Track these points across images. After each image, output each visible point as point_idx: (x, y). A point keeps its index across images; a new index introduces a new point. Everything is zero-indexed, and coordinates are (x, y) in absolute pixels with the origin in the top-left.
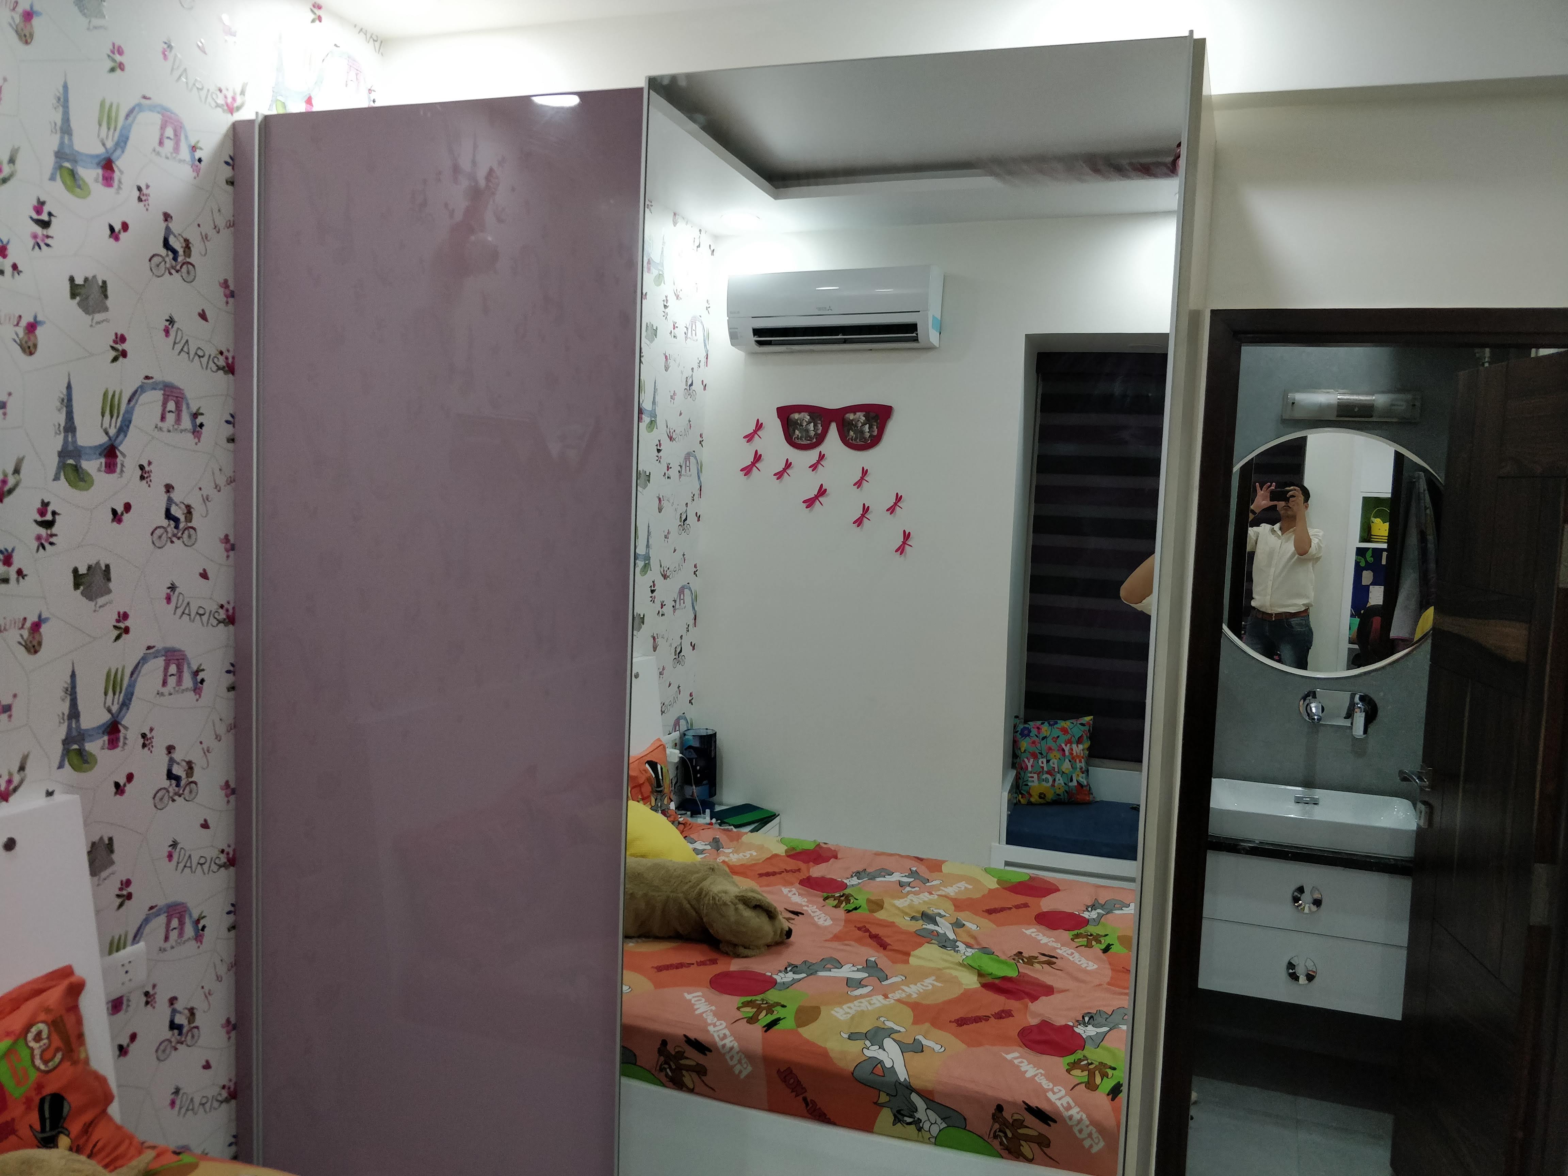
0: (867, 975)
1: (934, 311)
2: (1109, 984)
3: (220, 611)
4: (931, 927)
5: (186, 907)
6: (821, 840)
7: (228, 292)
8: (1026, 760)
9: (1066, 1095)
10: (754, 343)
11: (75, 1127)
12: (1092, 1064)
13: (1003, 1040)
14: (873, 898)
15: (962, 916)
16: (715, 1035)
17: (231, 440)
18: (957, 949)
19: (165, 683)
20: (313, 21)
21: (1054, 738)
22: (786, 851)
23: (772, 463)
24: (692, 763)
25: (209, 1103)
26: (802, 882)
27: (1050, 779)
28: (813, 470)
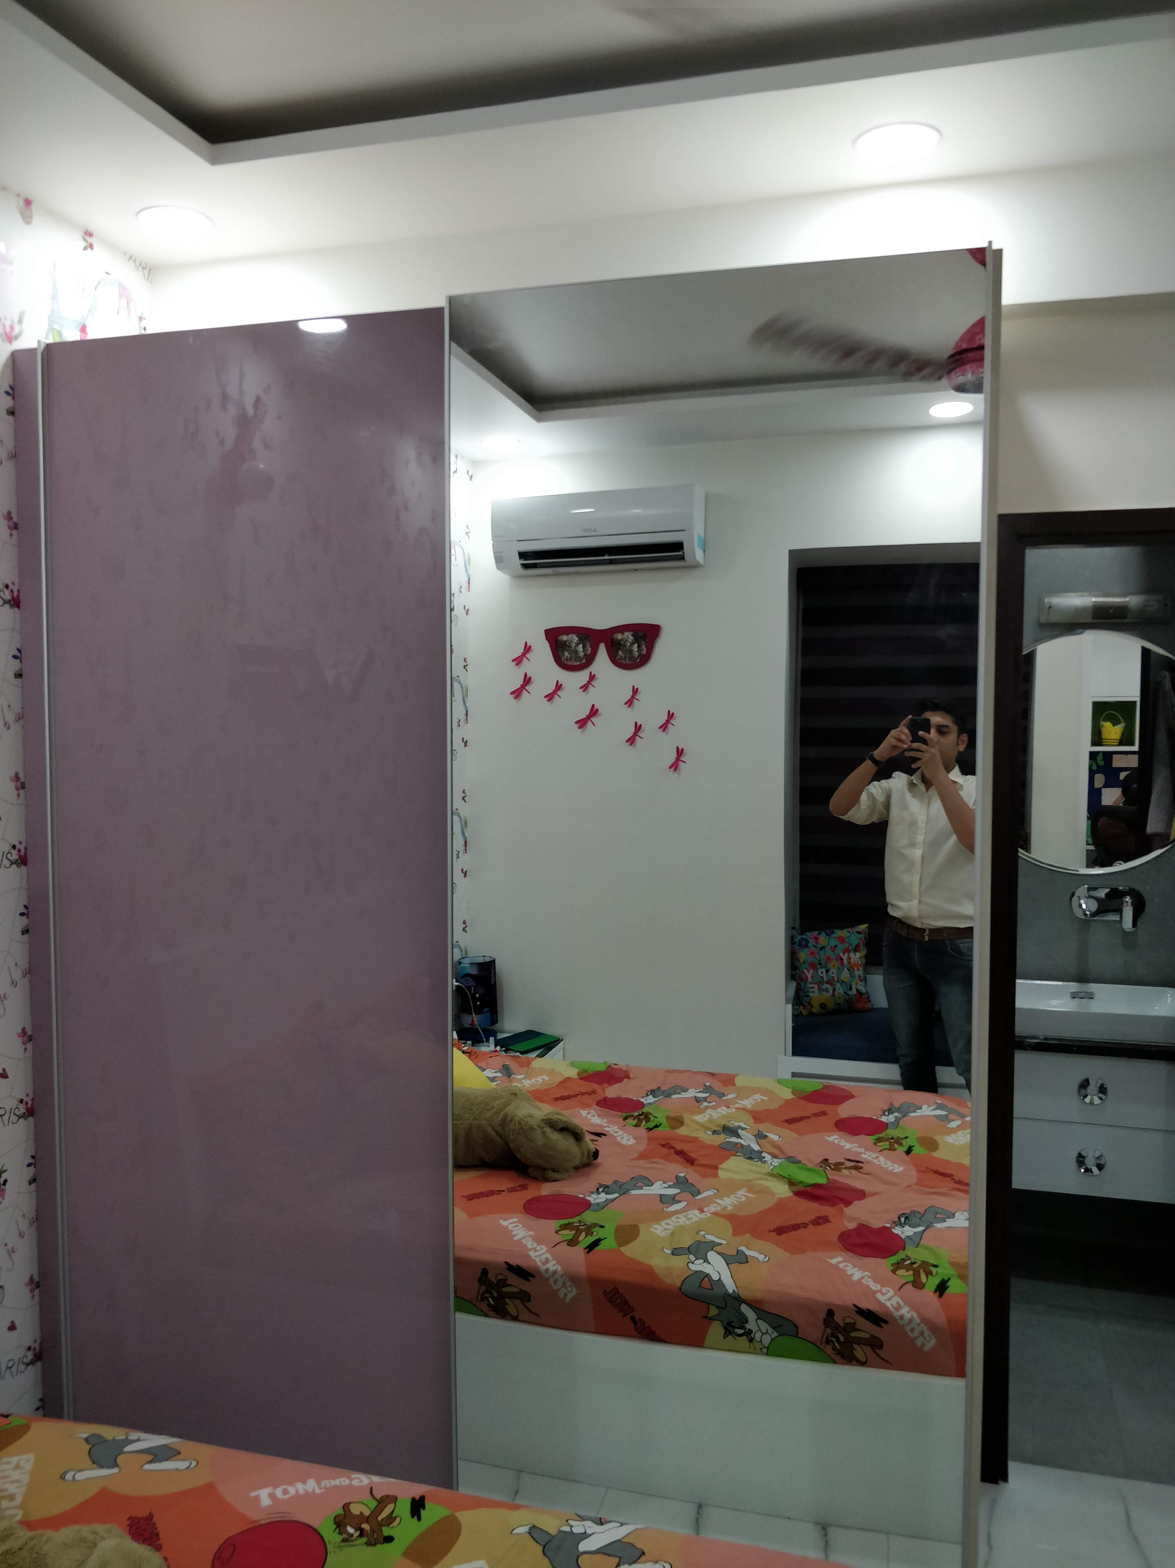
0: (679, 1191)
1: (698, 530)
2: (917, 1184)
3: (13, 851)
4: (734, 1139)
6: (611, 1061)
7: (11, 524)
8: (805, 971)
9: (895, 1294)
10: (520, 566)
12: (915, 1263)
13: (825, 1246)
14: (673, 1115)
15: (763, 1127)
16: (537, 1260)
17: (19, 675)
18: (763, 1160)
20: (85, 249)
21: (831, 947)
22: (579, 1074)
23: (542, 686)
24: (470, 991)
25: (16, 1366)
26: (599, 1104)
27: (831, 989)
28: (584, 691)
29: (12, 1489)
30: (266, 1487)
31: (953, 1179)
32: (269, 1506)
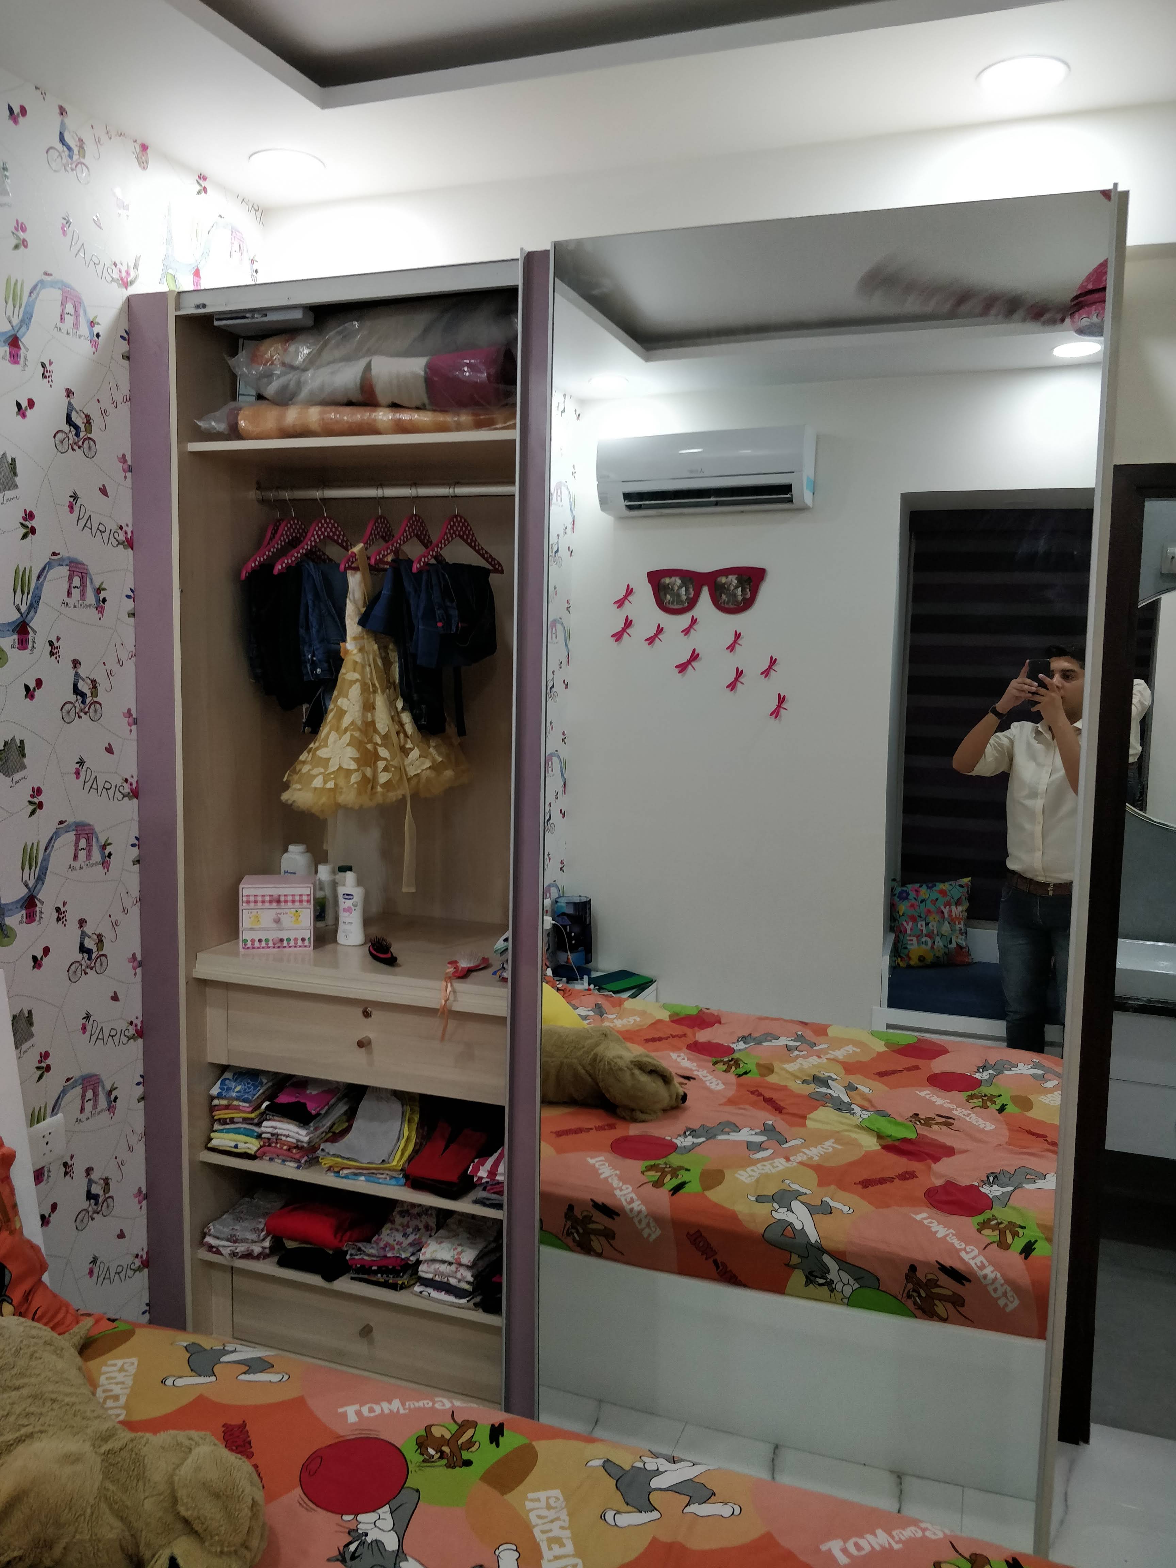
0: (766, 1138)
1: (808, 472)
2: (1008, 1144)
3: (125, 785)
4: (824, 1090)
5: (99, 1078)
6: (702, 1006)
7: (126, 467)
8: (905, 923)
9: (979, 1254)
10: (624, 507)
11: (17, 1295)
12: (1001, 1223)
13: (911, 1201)
14: (762, 1062)
15: (855, 1080)
16: (623, 1199)
17: (132, 615)
18: (852, 1112)
19: (76, 857)
20: (199, 193)
21: (932, 900)
22: (670, 1016)
23: (643, 629)
24: (566, 929)
25: (124, 1272)
26: (689, 1047)
27: (930, 942)
28: (685, 635)
29: (117, 1390)
30: (353, 1404)
31: (1047, 1141)
32: (355, 1424)
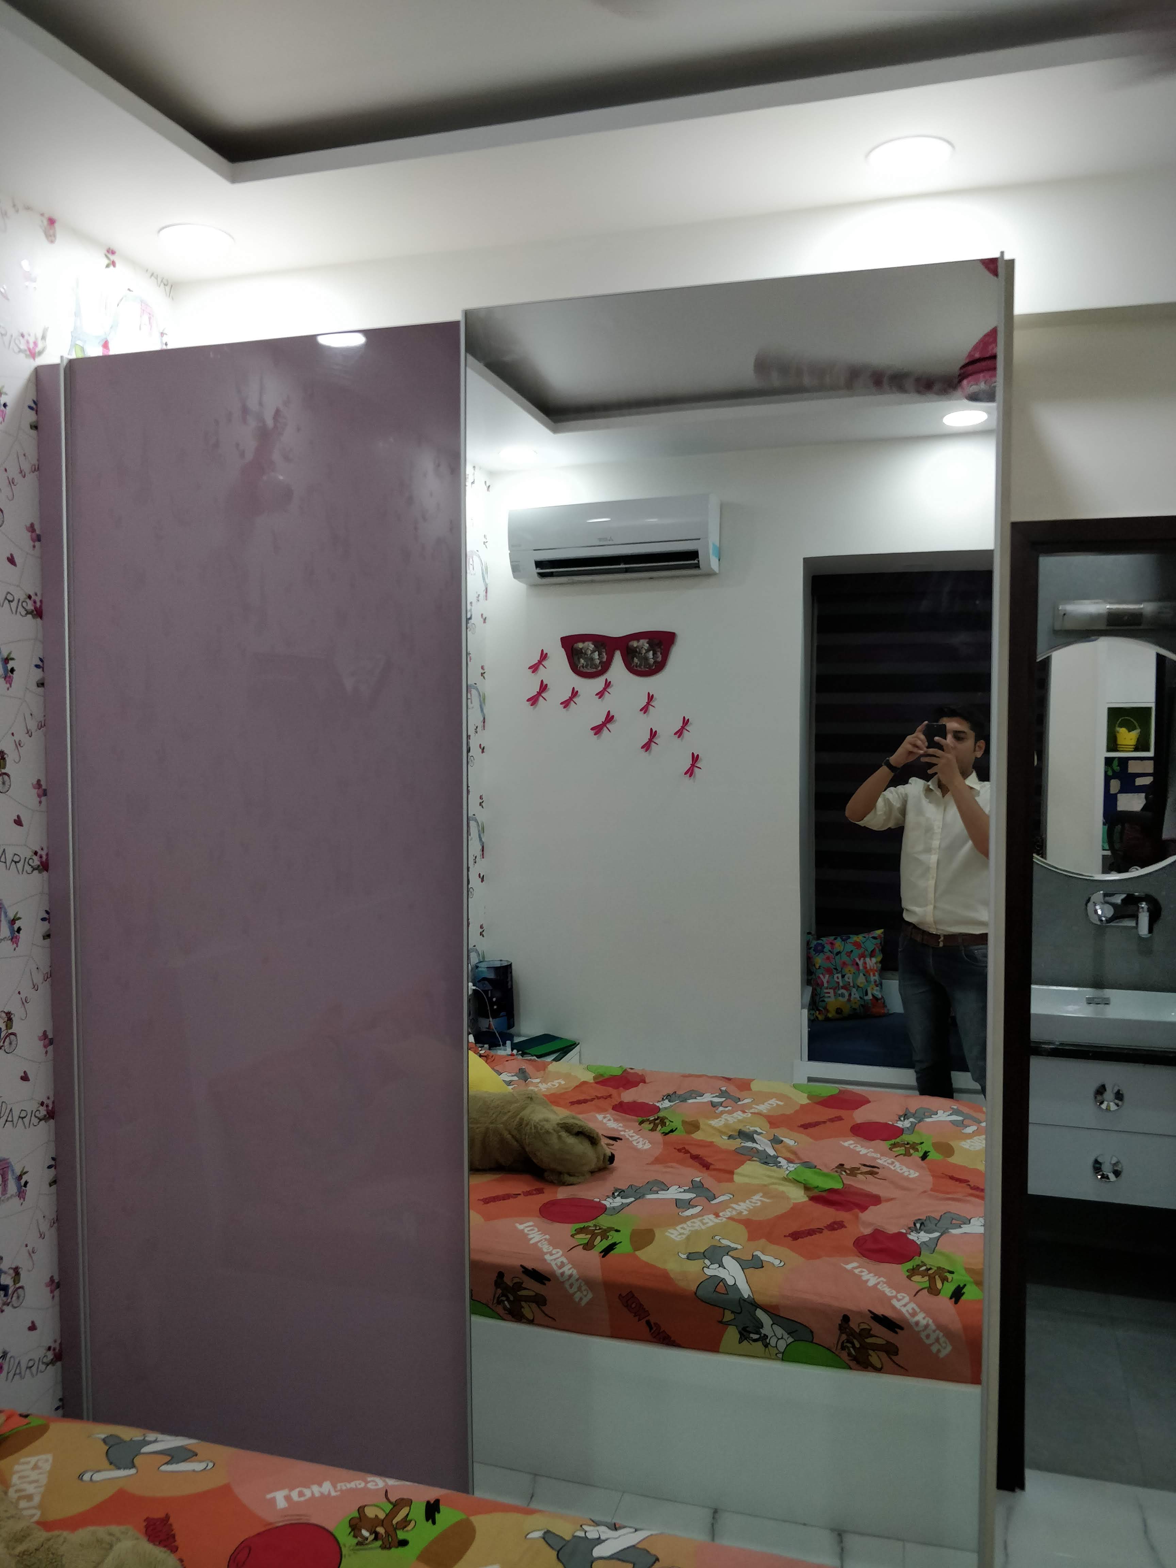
0: (695, 1195)
1: (713, 539)
2: (933, 1190)
3: (35, 857)
4: (749, 1144)
5: (8, 1163)
6: (627, 1066)
7: (34, 536)
8: (821, 976)
9: (911, 1301)
10: (536, 575)
12: (930, 1269)
13: (839, 1251)
14: (687, 1120)
15: (779, 1133)
16: (553, 1264)
17: (41, 684)
18: (779, 1164)
20: (108, 266)
21: (847, 952)
22: (595, 1078)
23: (558, 693)
24: (487, 995)
25: (36, 1365)
26: (615, 1108)
27: (846, 994)
28: (600, 698)
29: (30, 1489)
30: (282, 1489)
31: (969, 1185)
32: (285, 1509)
